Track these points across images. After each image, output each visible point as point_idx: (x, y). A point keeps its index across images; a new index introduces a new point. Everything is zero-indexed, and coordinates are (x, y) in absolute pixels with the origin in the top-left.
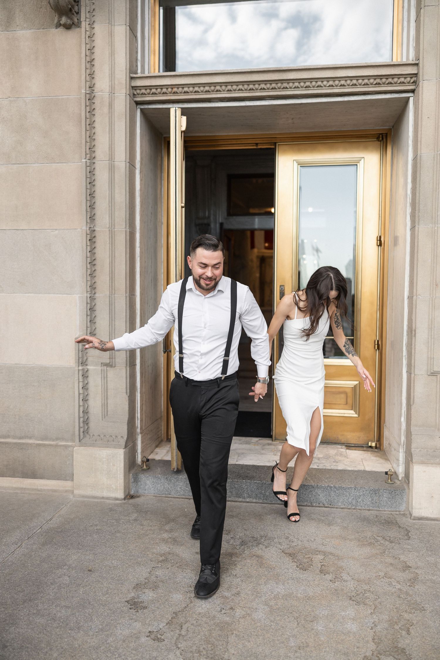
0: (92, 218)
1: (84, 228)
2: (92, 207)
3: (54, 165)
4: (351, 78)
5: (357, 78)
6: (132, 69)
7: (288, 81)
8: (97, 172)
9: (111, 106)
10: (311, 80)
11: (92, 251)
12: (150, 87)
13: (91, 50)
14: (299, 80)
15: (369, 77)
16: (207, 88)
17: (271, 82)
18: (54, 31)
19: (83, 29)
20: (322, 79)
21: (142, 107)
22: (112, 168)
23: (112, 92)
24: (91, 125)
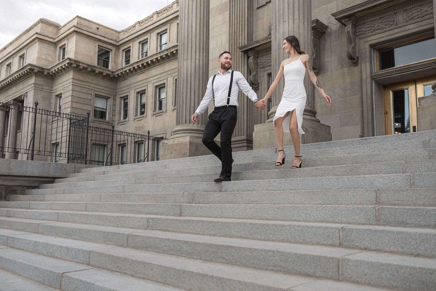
0: (362, 107)
1: (361, 109)
2: (362, 104)
3: (353, 96)
4: (427, 64)
5: (429, 63)
6: (371, 72)
7: (410, 67)
8: (363, 96)
9: (366, 81)
10: (416, 66)
11: (363, 114)
12: (376, 75)
13: (361, 70)
14: (413, 67)
15: (432, 63)
16: (390, 73)
17: (406, 68)
18: (353, 67)
19: (359, 66)
20: (420, 65)
21: (375, 79)
22: (367, 95)
23: (366, 78)
24: (362, 86)
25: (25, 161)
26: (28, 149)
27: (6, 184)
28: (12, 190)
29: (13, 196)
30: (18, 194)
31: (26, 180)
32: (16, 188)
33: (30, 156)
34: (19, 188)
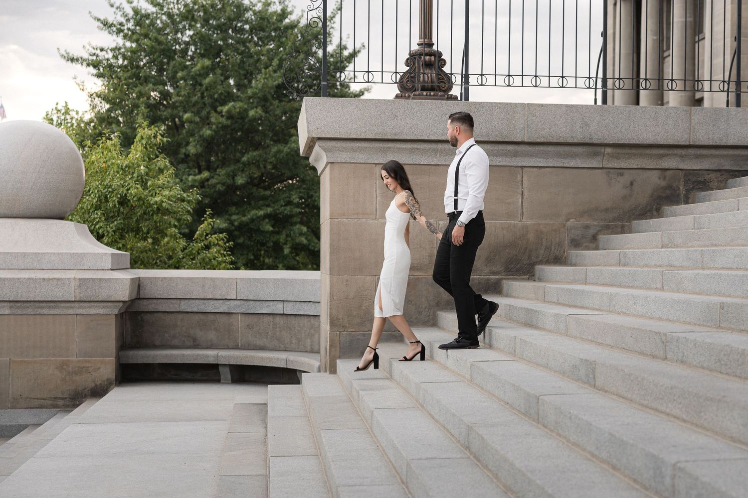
25: (721, 109)
26: (727, 79)
27: (686, 167)
28: (700, 182)
29: (703, 194)
30: (712, 189)
31: (727, 156)
32: (707, 177)
33: (732, 96)
34: (713, 176)
